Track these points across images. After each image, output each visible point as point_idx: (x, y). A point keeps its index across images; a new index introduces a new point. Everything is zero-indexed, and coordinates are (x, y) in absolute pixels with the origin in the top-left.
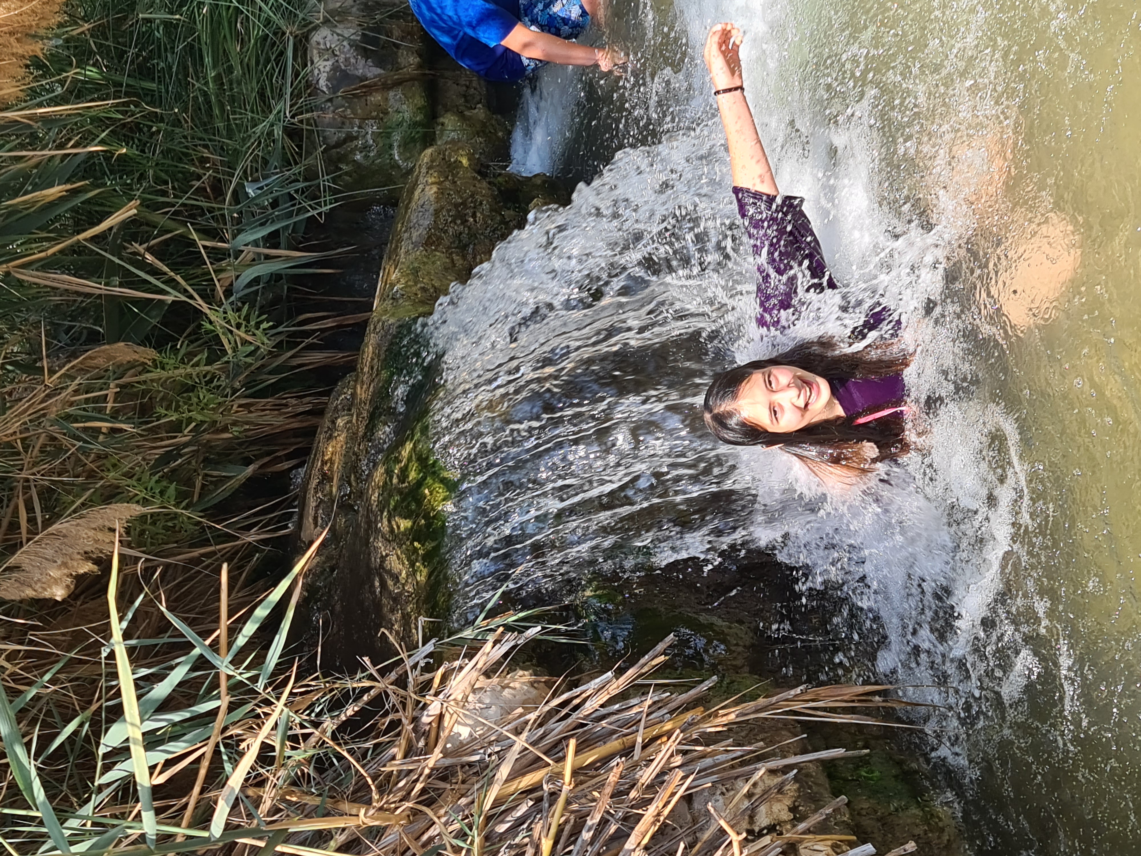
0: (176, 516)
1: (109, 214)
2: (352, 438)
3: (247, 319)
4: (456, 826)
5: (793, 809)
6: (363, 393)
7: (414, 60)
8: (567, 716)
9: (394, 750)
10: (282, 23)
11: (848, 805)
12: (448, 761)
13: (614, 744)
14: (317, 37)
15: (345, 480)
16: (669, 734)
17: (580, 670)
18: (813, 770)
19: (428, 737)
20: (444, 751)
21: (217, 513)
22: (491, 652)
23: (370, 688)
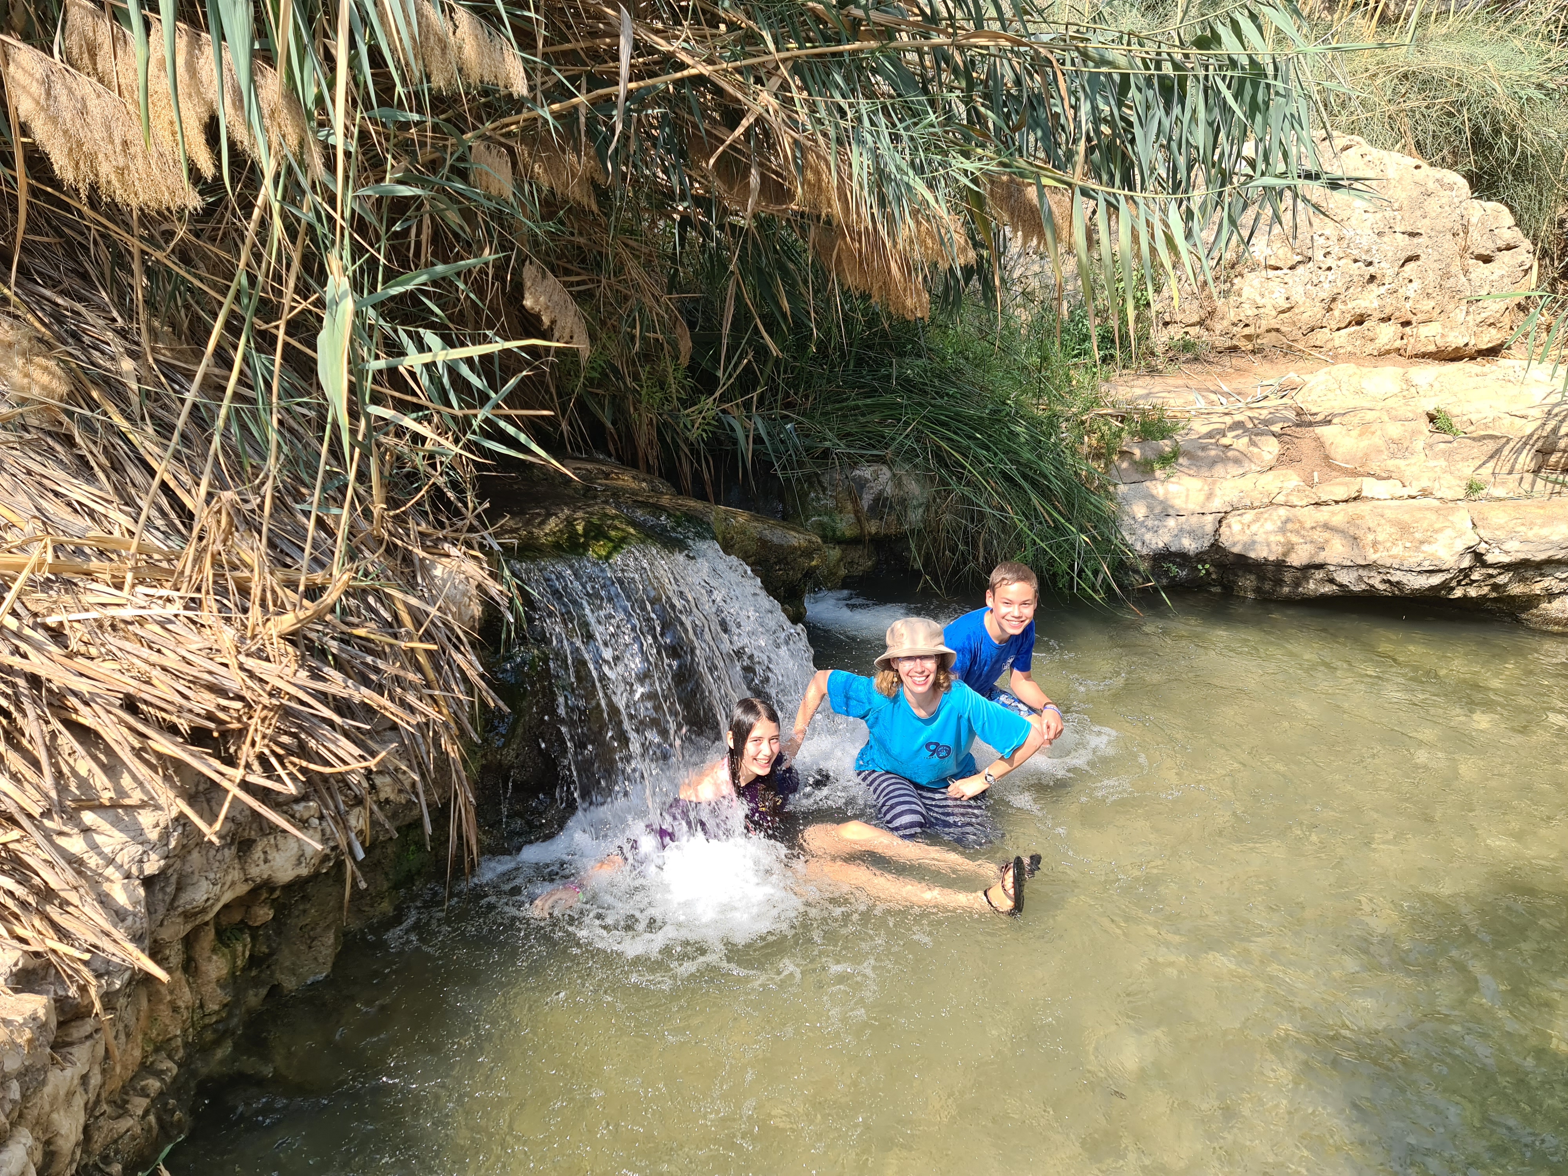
0: (578, 377)
1: (771, 336)
2: (634, 493)
3: (709, 424)
4: (371, 569)
5: (387, 801)
6: (665, 500)
7: (873, 530)
8: (450, 640)
9: (424, 525)
10: (893, 447)
11: (391, 839)
12: (417, 562)
13: (431, 675)
14: (885, 469)
15: (607, 488)
16: (440, 712)
17: (483, 647)
18: (415, 812)
19: (434, 547)
20: (424, 559)
21: (581, 404)
22: (494, 588)
23: (467, 508)
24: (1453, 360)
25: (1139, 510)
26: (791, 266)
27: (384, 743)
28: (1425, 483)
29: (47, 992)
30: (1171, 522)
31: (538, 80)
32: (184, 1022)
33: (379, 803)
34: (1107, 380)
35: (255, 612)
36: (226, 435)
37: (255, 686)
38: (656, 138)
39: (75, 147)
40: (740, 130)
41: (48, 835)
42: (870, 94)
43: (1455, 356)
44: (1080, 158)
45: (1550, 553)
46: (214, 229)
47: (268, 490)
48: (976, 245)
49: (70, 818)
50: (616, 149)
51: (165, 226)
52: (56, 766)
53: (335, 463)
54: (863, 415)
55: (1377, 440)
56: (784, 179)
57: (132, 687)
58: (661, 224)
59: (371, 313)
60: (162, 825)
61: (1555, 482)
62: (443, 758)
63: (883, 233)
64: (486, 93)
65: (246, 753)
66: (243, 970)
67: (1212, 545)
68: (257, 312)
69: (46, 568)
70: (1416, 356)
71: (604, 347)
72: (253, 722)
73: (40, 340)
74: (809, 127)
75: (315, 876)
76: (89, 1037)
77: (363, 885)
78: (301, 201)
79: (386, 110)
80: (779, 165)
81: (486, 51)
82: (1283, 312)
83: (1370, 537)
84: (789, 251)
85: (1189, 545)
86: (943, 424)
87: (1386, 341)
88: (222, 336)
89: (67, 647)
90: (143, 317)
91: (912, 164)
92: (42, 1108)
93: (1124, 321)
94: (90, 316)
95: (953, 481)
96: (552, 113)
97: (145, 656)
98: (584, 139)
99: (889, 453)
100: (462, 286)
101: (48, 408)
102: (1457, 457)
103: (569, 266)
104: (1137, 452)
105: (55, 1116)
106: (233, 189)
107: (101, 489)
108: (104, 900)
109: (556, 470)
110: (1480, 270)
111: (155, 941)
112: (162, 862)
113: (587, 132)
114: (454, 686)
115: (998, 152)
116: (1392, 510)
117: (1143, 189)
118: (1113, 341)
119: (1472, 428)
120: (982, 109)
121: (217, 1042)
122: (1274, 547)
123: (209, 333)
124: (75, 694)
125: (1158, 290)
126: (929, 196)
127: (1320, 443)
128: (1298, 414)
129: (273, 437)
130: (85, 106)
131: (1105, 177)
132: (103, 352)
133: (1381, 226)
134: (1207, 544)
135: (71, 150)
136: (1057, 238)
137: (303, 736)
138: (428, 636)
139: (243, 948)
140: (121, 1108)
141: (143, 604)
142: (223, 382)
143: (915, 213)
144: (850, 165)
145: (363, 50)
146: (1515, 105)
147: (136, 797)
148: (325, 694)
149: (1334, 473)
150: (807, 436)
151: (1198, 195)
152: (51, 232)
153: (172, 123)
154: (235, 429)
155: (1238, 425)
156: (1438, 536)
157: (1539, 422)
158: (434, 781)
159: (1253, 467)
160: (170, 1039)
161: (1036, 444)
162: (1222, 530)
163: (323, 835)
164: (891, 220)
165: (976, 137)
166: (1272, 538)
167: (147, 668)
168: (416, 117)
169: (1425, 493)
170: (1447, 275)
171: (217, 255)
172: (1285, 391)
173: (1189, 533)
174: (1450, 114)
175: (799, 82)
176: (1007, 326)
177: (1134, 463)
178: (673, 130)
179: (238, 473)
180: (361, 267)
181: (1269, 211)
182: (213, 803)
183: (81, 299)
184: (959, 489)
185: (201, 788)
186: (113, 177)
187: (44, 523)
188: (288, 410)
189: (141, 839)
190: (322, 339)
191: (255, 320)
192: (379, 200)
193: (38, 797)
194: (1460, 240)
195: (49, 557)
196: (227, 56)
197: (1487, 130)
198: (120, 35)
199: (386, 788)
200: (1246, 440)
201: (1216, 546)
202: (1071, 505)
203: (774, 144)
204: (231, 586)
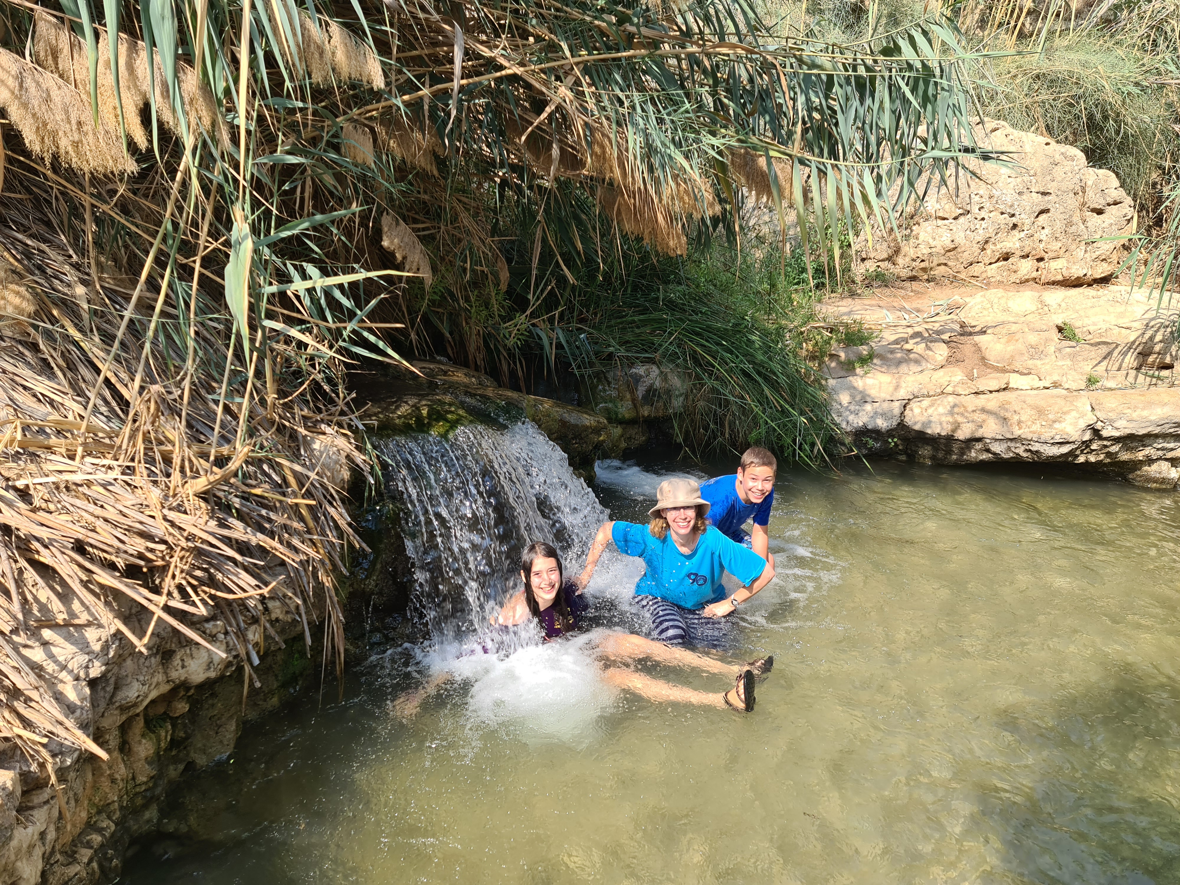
0: (423, 299)
1: (569, 269)
2: (466, 386)
3: (522, 334)
4: (265, 444)
5: (277, 620)
6: (489, 391)
7: (646, 414)
8: (325, 497)
9: (306, 410)
10: (660, 352)
11: (280, 649)
12: (300, 438)
13: (311, 524)
14: (654, 368)
15: (445, 382)
16: (318, 552)
17: (351, 503)
18: (299, 628)
19: (313, 427)
20: (306, 436)
21: (426, 319)
22: (359, 458)
23: (338, 397)
24: (1075, 286)
25: (844, 398)
26: (584, 217)
27: (275, 575)
28: (1056, 378)
29: (14, 768)
30: (868, 407)
31: (393, 78)
32: (120, 790)
33: (271, 622)
34: (820, 301)
35: (176, 477)
36: (155, 342)
37: (175, 532)
38: (482, 121)
39: (42, 127)
40: (544, 115)
41: (16, 648)
42: (641, 88)
43: (1077, 283)
44: (798, 136)
45: (1150, 429)
46: (147, 189)
47: (186, 384)
48: (721, 201)
49: (33, 634)
50: (452, 129)
51: (110, 186)
52: (22, 594)
53: (238, 364)
54: (638, 327)
55: (1020, 346)
56: (578, 152)
57: (81, 534)
58: (486, 185)
59: (266, 251)
60: (103, 639)
61: (1153, 376)
62: (319, 586)
63: (652, 192)
64: (353, 87)
65: (168, 584)
66: (165, 750)
67: (899, 424)
68: (179, 250)
69: (16, 444)
70: (1048, 283)
71: (443, 277)
72: (173, 560)
73: (14, 272)
74: (596, 113)
75: (221, 679)
76: (47, 802)
77: (258, 685)
78: (213, 168)
79: (278, 100)
80: (574, 142)
81: (353, 55)
82: (949, 251)
83: (1016, 417)
84: (582, 206)
85: (882, 424)
86: (698, 334)
87: (1025, 272)
88: (152, 267)
89: (31, 504)
90: (92, 253)
91: (673, 140)
92: (8, 857)
93: (832, 258)
94: (52, 254)
95: (705, 376)
96: (403, 102)
97: (91, 510)
98: (427, 122)
99: (657, 356)
100: (335, 231)
101: (19, 323)
102: (1080, 358)
103: (417, 216)
104: (842, 355)
105: (19, 864)
106: (162, 158)
107: (59, 384)
108: (59, 698)
109: (407, 369)
110: (1094, 220)
111: (98, 728)
112: (103, 668)
113: (430, 117)
114: (329, 533)
115: (737, 132)
116: (1032, 397)
117: (845, 159)
118: (824, 273)
119: (1090, 337)
120: (726, 101)
121: (146, 806)
122: (945, 425)
123: (142, 266)
124: (38, 539)
125: (857, 234)
126: (686, 164)
127: (978, 349)
128: (961, 327)
129: (191, 344)
130: (49, 95)
131: (816, 151)
132: (62, 281)
133: (1021, 188)
134: (895, 423)
135: (38, 128)
136: (781, 195)
137: (212, 571)
138: (309, 494)
139: (165, 733)
140: (71, 857)
141: (91, 471)
142: (153, 303)
143: (675, 177)
144: (627, 141)
145: (261, 54)
146: (1119, 98)
147: (83, 618)
148: (229, 539)
149: (988, 370)
150: (596, 343)
151: (887, 163)
152: (23, 190)
153: (115, 108)
154: (162, 338)
155: (917, 335)
156: (1067, 417)
157: (1140, 332)
158: (313, 605)
159: (929, 366)
160: (109, 804)
161: (767, 349)
162: (907, 412)
163: (228, 646)
164: (657, 182)
165: (721, 121)
166: (944, 419)
167: (93, 519)
168: (300, 104)
169: (1056, 385)
170: (1070, 224)
171: (149, 208)
172: (952, 309)
173: (882, 415)
174: (1071, 105)
175: (588, 80)
176: (745, 261)
177: (840, 363)
178: (495, 115)
179: (164, 372)
180: (258, 216)
181: (937, 176)
182: (143, 623)
183: (45, 241)
184: (710, 383)
185: (134, 611)
186: (70, 149)
187: (15, 410)
188: (202, 324)
189: (87, 650)
190: (229, 269)
191: (178, 256)
192: (273, 167)
193: (9, 618)
194: (1079, 197)
195: (19, 436)
196: (157, 58)
197: (1098, 116)
198: (76, 43)
199: (276, 610)
200: (923, 345)
201: (902, 425)
202: (794, 395)
203: (570, 126)
204: (158, 457)
